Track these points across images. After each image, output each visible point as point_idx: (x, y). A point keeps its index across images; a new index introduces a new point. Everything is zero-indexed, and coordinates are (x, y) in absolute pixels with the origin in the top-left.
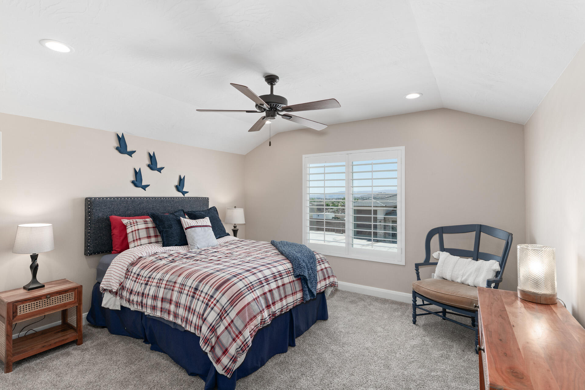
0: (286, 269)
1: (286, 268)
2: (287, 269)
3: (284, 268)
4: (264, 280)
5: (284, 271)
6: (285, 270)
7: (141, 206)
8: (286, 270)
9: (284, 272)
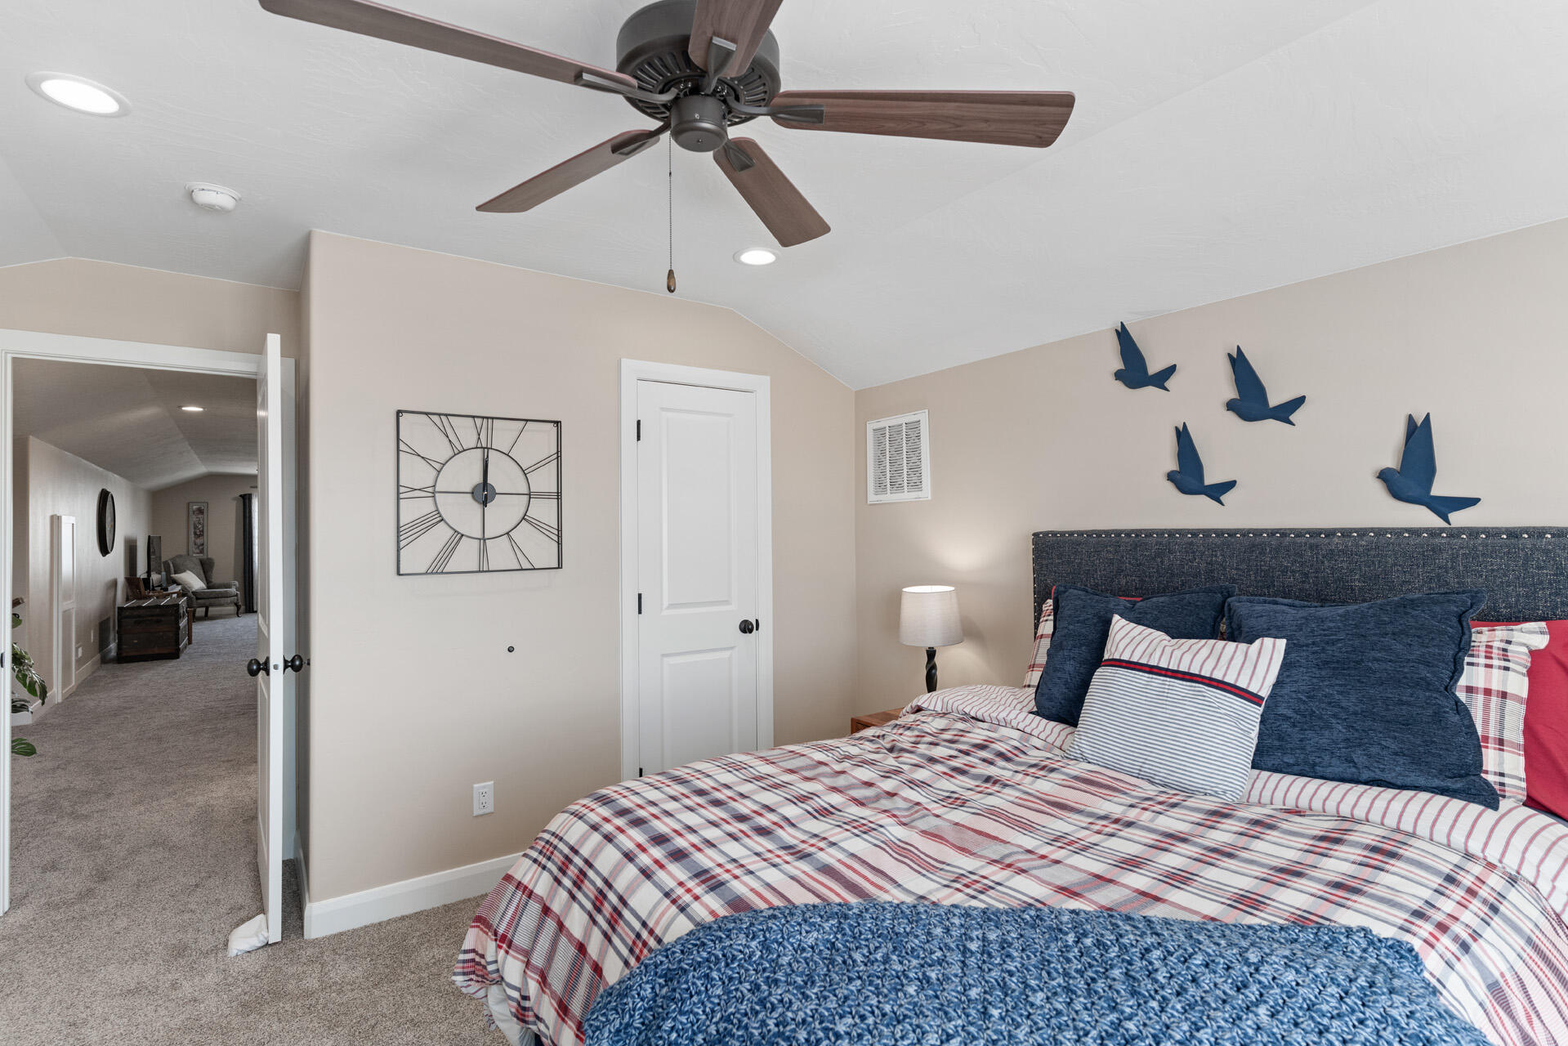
0: (651, 924)
1: (657, 923)
2: (651, 932)
3: (650, 914)
4: (576, 871)
5: (637, 926)
6: (644, 924)
7: (1162, 562)
8: (645, 934)
9: (632, 929)
